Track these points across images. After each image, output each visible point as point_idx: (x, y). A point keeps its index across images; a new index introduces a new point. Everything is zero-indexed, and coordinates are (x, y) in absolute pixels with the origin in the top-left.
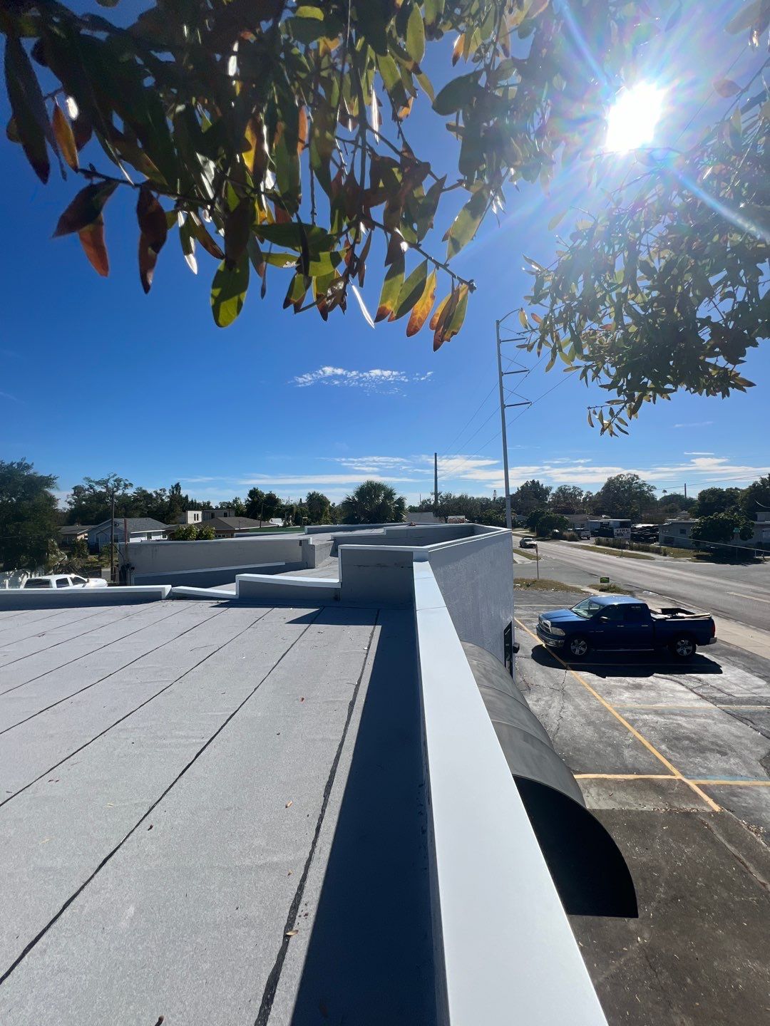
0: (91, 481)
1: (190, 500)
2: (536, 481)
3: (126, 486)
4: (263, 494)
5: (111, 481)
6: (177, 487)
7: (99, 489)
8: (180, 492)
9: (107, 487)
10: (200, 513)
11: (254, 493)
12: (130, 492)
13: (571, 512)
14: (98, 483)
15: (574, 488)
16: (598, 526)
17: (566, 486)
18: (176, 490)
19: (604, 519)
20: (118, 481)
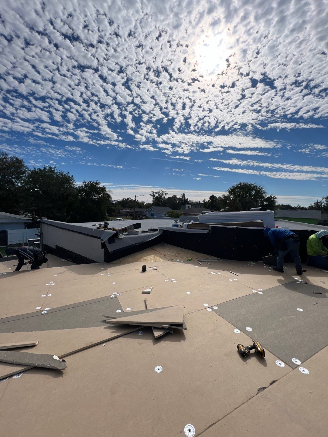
0: (153, 193)
1: (189, 200)
3: (165, 194)
4: (216, 198)
5: (161, 192)
6: (184, 195)
7: (157, 195)
8: (185, 197)
9: (159, 195)
10: (190, 205)
12: (166, 197)
14: (156, 193)
20: (163, 192)
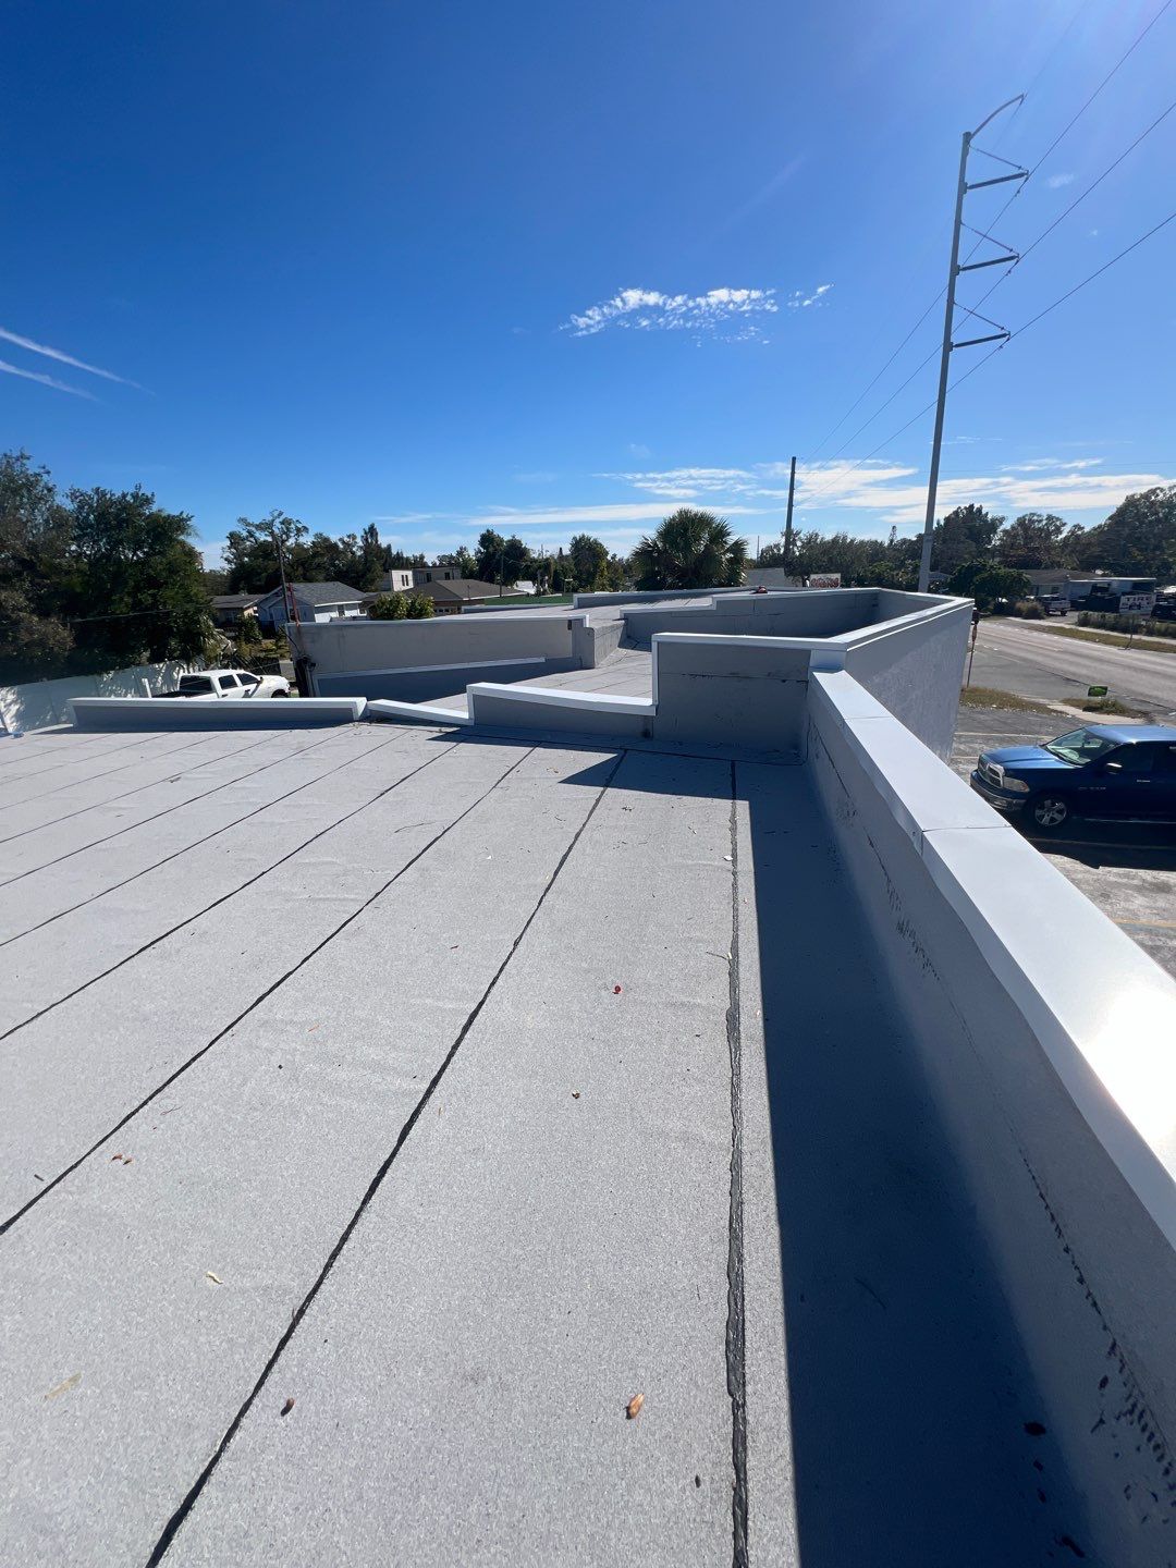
0: (248, 524)
1: (394, 552)
2: (976, 506)
3: (299, 531)
4: (502, 540)
5: (277, 523)
6: (372, 531)
7: (263, 537)
8: (377, 541)
9: (272, 534)
10: (409, 573)
11: (488, 539)
12: (307, 540)
13: (1037, 565)
14: (258, 527)
15: (1050, 518)
16: (1087, 591)
17: (1034, 514)
18: (372, 536)
19: (1099, 576)
20: (287, 522)
